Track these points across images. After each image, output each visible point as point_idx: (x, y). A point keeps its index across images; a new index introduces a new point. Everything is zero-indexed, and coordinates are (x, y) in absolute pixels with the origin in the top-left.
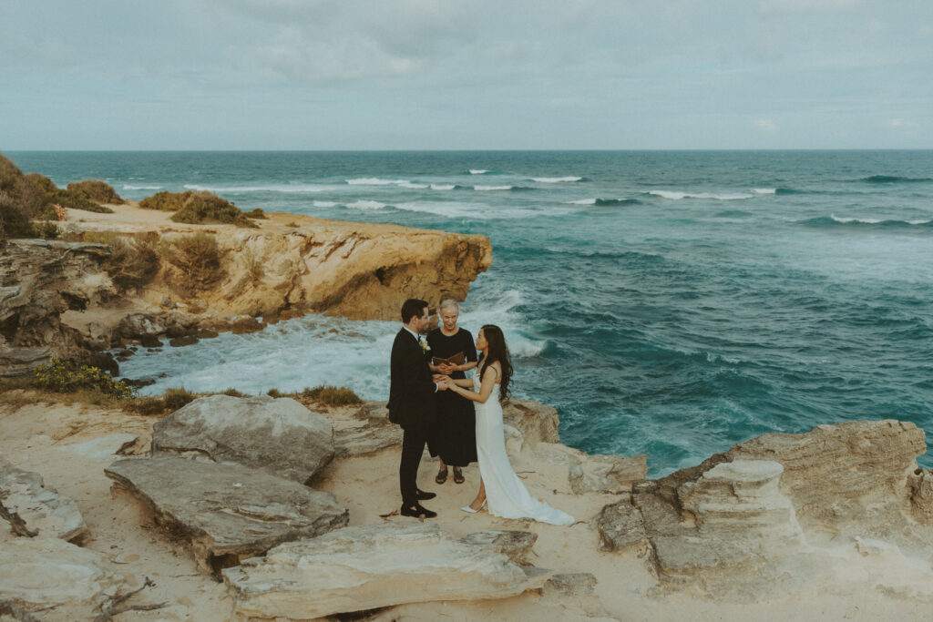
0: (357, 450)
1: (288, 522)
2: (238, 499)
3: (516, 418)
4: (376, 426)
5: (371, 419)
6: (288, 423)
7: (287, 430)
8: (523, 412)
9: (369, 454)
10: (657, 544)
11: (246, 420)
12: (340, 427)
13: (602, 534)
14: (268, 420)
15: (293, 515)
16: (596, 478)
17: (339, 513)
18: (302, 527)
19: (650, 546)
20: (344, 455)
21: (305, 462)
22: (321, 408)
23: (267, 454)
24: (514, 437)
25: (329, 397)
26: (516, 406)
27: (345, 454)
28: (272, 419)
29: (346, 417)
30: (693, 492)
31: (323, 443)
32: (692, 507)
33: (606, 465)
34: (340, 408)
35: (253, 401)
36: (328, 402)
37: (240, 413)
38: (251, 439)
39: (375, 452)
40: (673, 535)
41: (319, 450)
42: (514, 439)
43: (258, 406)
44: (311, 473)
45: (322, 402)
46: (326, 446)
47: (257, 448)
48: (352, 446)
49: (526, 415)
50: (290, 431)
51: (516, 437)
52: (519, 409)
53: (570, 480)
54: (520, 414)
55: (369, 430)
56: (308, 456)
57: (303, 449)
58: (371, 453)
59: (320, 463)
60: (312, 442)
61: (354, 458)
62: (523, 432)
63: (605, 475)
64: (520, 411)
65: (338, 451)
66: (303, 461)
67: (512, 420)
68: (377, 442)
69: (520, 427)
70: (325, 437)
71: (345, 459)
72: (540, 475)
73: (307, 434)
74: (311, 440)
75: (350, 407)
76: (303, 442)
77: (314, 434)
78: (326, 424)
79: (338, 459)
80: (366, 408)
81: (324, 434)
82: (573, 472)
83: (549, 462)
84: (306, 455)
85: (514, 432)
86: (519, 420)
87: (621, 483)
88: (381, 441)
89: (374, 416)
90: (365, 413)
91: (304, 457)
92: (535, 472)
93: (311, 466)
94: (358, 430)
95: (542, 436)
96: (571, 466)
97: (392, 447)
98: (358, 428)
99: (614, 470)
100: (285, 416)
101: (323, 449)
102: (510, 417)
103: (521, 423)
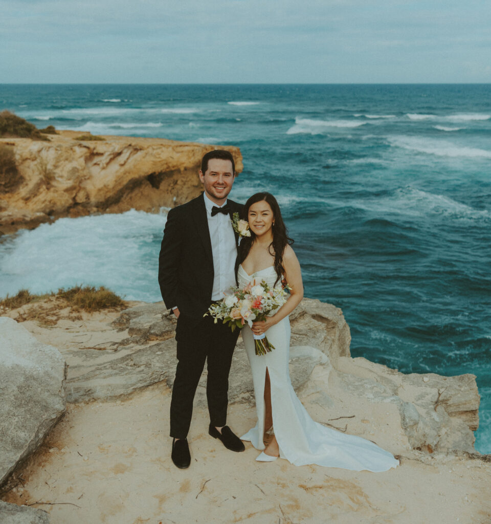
0: (104, 391)
3: (318, 334)
5: (132, 330)
8: (322, 325)
9: (124, 397)
12: (97, 339)
20: (87, 399)
21: (13, 432)
22: (75, 314)
24: (321, 364)
25: (83, 301)
26: (314, 317)
27: (89, 396)
31: (46, 394)
33: (428, 390)
34: (97, 312)
36: (83, 307)
39: (130, 394)
41: (37, 410)
42: (322, 367)
44: (17, 456)
45: (75, 307)
46: (51, 400)
48: (99, 385)
49: (327, 328)
51: (324, 364)
52: (318, 320)
53: (406, 429)
54: (321, 328)
55: (128, 349)
56: (17, 422)
57: (12, 409)
58: (125, 395)
59: (38, 432)
60: (28, 394)
61: (101, 404)
62: (329, 354)
63: (432, 407)
64: (320, 323)
65: (75, 396)
66: (9, 432)
67: (314, 337)
68: (134, 378)
69: (324, 347)
70: (51, 383)
71: (88, 404)
72: (363, 421)
73: (22, 379)
74: (27, 391)
75: (109, 312)
76: (14, 395)
77: (34, 379)
78: (56, 360)
79: (77, 404)
80: (128, 314)
81: (51, 378)
82: (407, 414)
83: (368, 398)
84: (15, 420)
85: (321, 357)
86: (323, 337)
87: (450, 414)
88: (139, 377)
89: (135, 327)
90: (125, 321)
91: (11, 424)
92: (354, 416)
93: (21, 441)
94: (115, 347)
95: (341, 351)
96: (402, 405)
97: (155, 386)
98: (115, 344)
99: (441, 398)
101: (44, 406)
102: (310, 334)
103: (325, 340)
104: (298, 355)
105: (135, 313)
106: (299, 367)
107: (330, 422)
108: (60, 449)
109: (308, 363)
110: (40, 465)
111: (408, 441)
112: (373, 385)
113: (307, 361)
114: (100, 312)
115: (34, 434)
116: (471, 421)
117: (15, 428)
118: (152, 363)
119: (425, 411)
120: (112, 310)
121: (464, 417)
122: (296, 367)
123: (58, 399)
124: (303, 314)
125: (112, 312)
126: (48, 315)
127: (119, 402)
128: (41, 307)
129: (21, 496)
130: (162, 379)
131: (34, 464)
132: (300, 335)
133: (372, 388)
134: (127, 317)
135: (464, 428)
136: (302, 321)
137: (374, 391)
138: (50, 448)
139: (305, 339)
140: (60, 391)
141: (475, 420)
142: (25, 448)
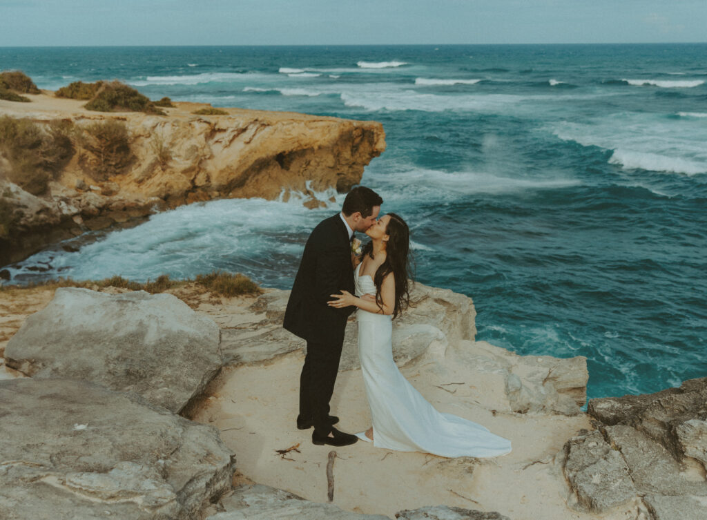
0: (250, 357)
1: (139, 500)
2: (75, 454)
3: (438, 315)
4: (275, 323)
5: (269, 313)
6: (165, 327)
7: (164, 336)
8: (443, 308)
9: (266, 362)
10: (656, 507)
11: (114, 323)
12: (237, 321)
13: (572, 486)
14: (141, 323)
15: (148, 485)
16: (531, 386)
17: (220, 466)
18: (161, 506)
19: (644, 508)
20: (236, 363)
21: (184, 378)
22: (214, 299)
23: (137, 368)
24: (438, 340)
25: (222, 286)
26: (436, 300)
27: (237, 361)
28: (146, 322)
29: (241, 309)
30: (701, 433)
31: (207, 353)
32: (699, 454)
33: (541, 369)
34: (236, 297)
35: (125, 299)
36: (222, 292)
37: (107, 314)
38: (118, 347)
39: (271, 359)
40: (674, 494)
41: (201, 363)
42: (438, 342)
43: (130, 304)
44: (190, 395)
45: (214, 292)
46: (211, 357)
47: (125, 359)
48: (245, 352)
49: (447, 311)
50: (167, 338)
51: (440, 340)
52: (440, 304)
53: (508, 395)
54: (441, 310)
55: (267, 327)
56: (187, 371)
57: (182, 362)
58: (267, 360)
59: (203, 379)
60: (194, 351)
61: (247, 367)
62: (447, 332)
63: (541, 382)
64: (442, 306)
65: (226, 360)
66: (182, 378)
67: (434, 318)
68: (275, 346)
69: (443, 326)
70: (210, 345)
71: (236, 367)
72: (471, 387)
73: (187, 341)
74: (192, 349)
75: (246, 297)
76: (182, 353)
77: (196, 341)
78: (212, 328)
79: (228, 367)
80: (265, 299)
81: (209, 341)
82: (510, 383)
83: (479, 370)
84: (185, 370)
85: (438, 334)
86: (442, 318)
87: (559, 391)
88: (279, 346)
89: (272, 310)
90: (262, 305)
91: (182, 372)
92: (464, 383)
93: (191, 385)
94: (255, 327)
95: (464, 334)
96: (507, 376)
97: (293, 353)
98: (254, 324)
99: (550, 376)
100: (162, 317)
101: (207, 361)
102: (431, 315)
103: (444, 321)
105: (271, 298)
107: (442, 386)
108: (217, 398)
109: (425, 338)
110: (203, 407)
111: (509, 404)
113: (425, 336)
114: (238, 297)
115: (200, 381)
116: (579, 397)
117: (185, 376)
118: (290, 338)
119: (534, 386)
120: (249, 296)
121: (572, 394)
123: (217, 356)
124: (426, 297)
126: (189, 299)
127: (262, 366)
128: (181, 293)
130: (299, 347)
133: (485, 362)
134: (264, 301)
135: (570, 403)
136: (425, 303)
137: (485, 365)
138: (209, 396)
139: (426, 319)
140: (217, 351)
141: (583, 397)
142: (195, 390)
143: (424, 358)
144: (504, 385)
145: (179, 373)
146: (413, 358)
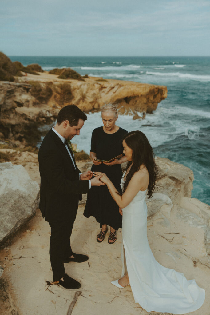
3: (169, 188)
6: (10, 186)
7: (6, 192)
8: (173, 182)
24: (167, 204)
26: (170, 178)
31: (26, 206)
42: (167, 205)
44: (4, 235)
46: (27, 209)
49: (176, 184)
50: (7, 194)
51: (168, 204)
53: (206, 245)
54: (172, 184)
56: (8, 218)
57: (8, 211)
59: (17, 224)
60: (18, 205)
62: (173, 198)
64: (173, 181)
66: (4, 223)
67: (167, 189)
69: (172, 194)
70: (30, 201)
72: (183, 237)
73: (17, 197)
74: (18, 203)
76: (11, 205)
77: (23, 198)
78: (36, 189)
81: (30, 198)
82: (208, 237)
83: (190, 224)
85: (167, 201)
86: (172, 189)
91: (6, 219)
92: (179, 233)
93: (8, 228)
95: (185, 194)
96: (206, 231)
100: (11, 180)
101: (23, 212)
102: (166, 187)
103: (173, 191)
104: (155, 198)
106: (155, 204)
107: (164, 236)
108: (31, 231)
109: (160, 203)
110: (20, 237)
111: (205, 251)
112: (194, 217)
113: (159, 202)
114: (79, 161)
115: (14, 226)
117: (7, 221)
122: (153, 204)
123: (30, 209)
124: (165, 176)
125: (84, 162)
129: (7, 252)
131: (18, 237)
132: (160, 186)
133: (194, 219)
134: (88, 166)
136: (164, 179)
137: (194, 221)
138: (27, 230)
139: (162, 189)
140: (32, 205)
142: (9, 232)
143: (157, 215)
144: (204, 237)
145: (3, 219)
146: (149, 215)
